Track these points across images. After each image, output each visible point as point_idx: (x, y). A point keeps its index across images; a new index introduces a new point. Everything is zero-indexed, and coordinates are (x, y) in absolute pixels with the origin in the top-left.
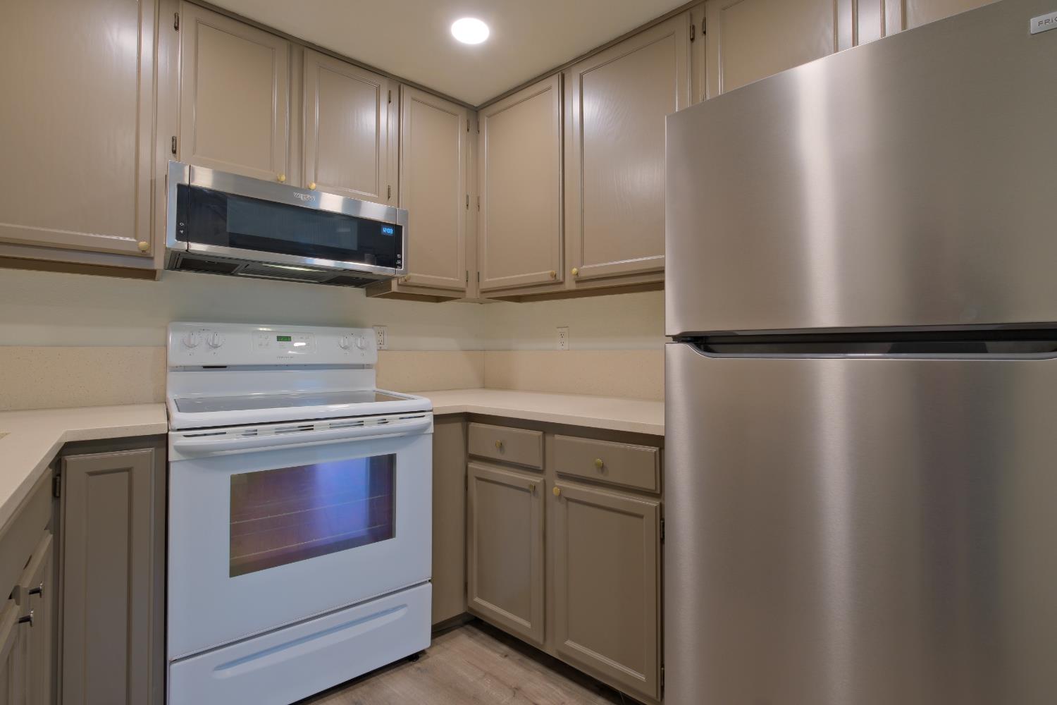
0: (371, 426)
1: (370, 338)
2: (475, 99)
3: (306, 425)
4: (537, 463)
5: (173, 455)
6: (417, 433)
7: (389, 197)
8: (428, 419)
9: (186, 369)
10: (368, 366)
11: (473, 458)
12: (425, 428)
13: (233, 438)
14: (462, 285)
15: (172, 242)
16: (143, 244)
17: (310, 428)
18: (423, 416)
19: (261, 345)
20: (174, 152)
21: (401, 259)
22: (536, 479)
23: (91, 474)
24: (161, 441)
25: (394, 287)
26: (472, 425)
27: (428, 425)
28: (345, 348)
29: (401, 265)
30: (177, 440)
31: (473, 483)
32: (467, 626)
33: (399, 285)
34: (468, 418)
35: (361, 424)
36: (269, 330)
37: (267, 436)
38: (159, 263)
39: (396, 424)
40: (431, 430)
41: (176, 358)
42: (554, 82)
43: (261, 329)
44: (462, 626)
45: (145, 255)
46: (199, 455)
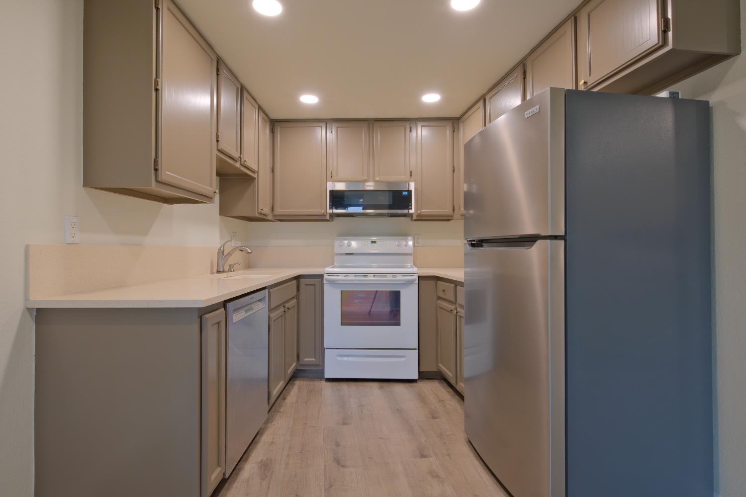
0: (389, 277)
1: (410, 241)
3: (365, 275)
4: (452, 299)
5: (325, 282)
6: (410, 283)
7: (411, 176)
8: (416, 277)
9: (340, 254)
10: (410, 254)
11: (439, 298)
12: (413, 281)
13: (341, 277)
14: (451, 213)
15: (330, 211)
16: (323, 211)
17: (366, 276)
18: (413, 276)
19: (365, 245)
20: (332, 177)
21: (411, 205)
22: (452, 307)
23: (306, 285)
24: (321, 276)
25: (415, 218)
26: (439, 282)
27: (415, 279)
28: (398, 246)
29: (411, 209)
30: (326, 277)
31: (438, 308)
33: (417, 216)
34: (437, 279)
37: (352, 277)
38: (328, 217)
39: (400, 277)
40: (417, 282)
41: (337, 250)
42: (480, 105)
45: (324, 215)
46: (332, 282)
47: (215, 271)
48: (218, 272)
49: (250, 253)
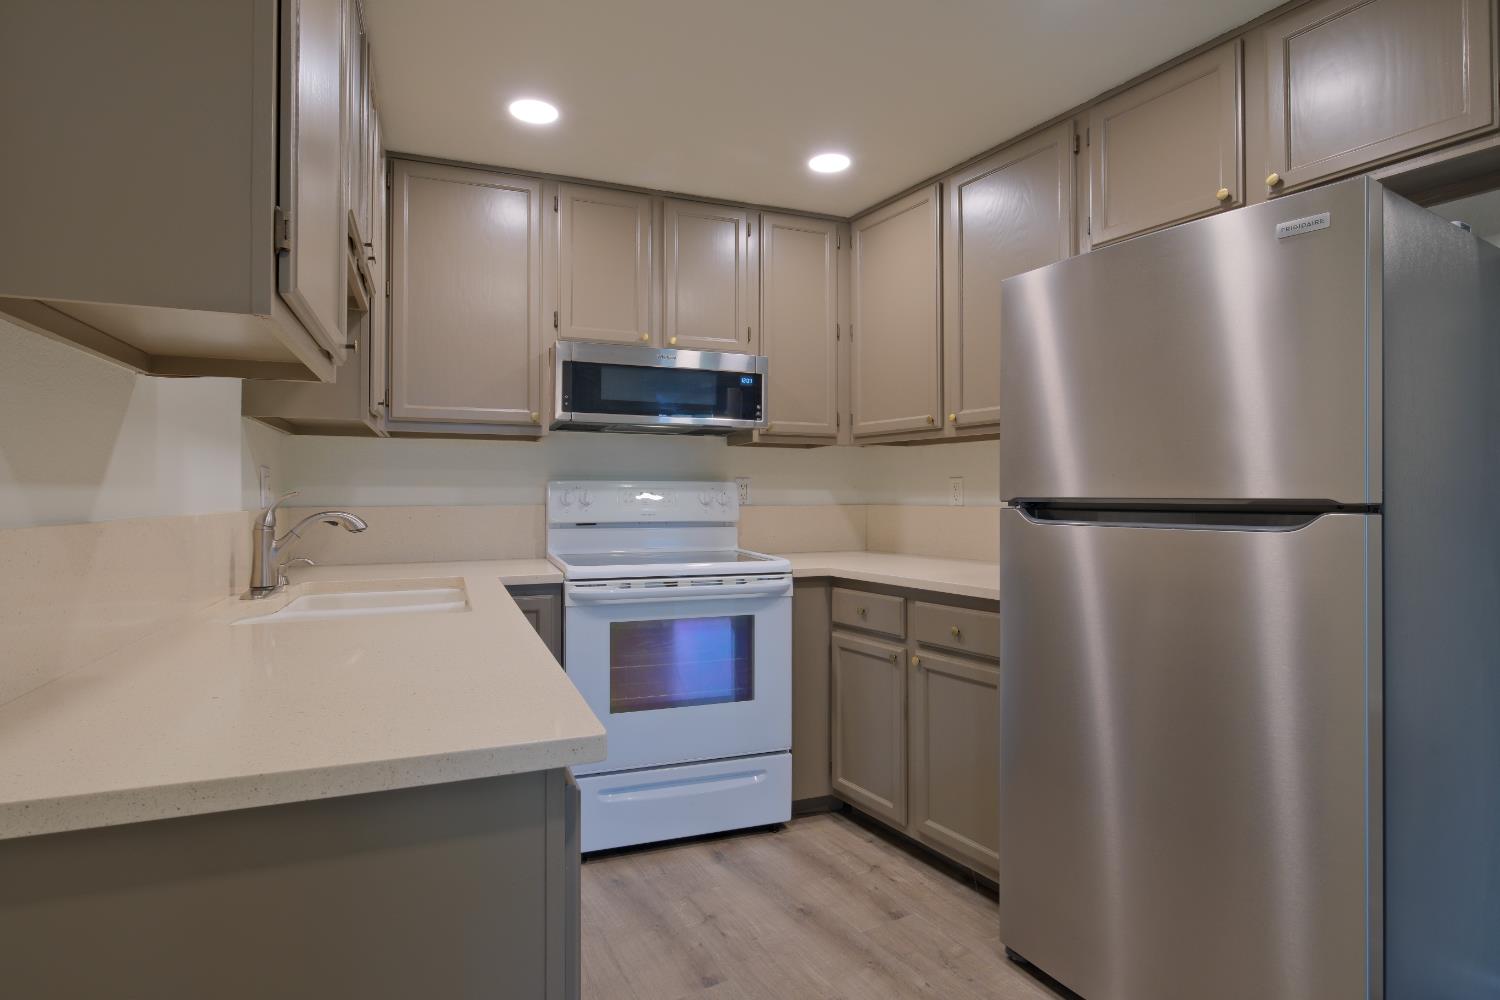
0: (730, 585)
1: (732, 492)
2: (847, 210)
3: (670, 581)
4: (899, 631)
5: (568, 602)
6: (776, 595)
7: (749, 341)
8: (787, 581)
9: (563, 526)
10: (730, 524)
11: (838, 626)
12: (783, 590)
13: (612, 589)
14: (832, 430)
15: (559, 414)
16: (534, 414)
17: (675, 584)
18: (782, 578)
19: (626, 501)
20: (556, 326)
21: (760, 410)
22: (899, 649)
24: (560, 589)
25: (756, 438)
26: (837, 591)
27: (788, 587)
28: (706, 504)
29: (760, 417)
30: (571, 589)
31: (836, 652)
32: (835, 814)
33: (760, 435)
34: (832, 582)
35: (720, 583)
36: (630, 486)
37: (638, 588)
38: (545, 429)
39: (753, 584)
40: (790, 593)
41: (555, 516)
42: (932, 193)
43: (626, 486)
44: (828, 812)
45: (536, 425)
46: (587, 603)
47: (244, 587)
48: (256, 590)
49: (359, 530)
